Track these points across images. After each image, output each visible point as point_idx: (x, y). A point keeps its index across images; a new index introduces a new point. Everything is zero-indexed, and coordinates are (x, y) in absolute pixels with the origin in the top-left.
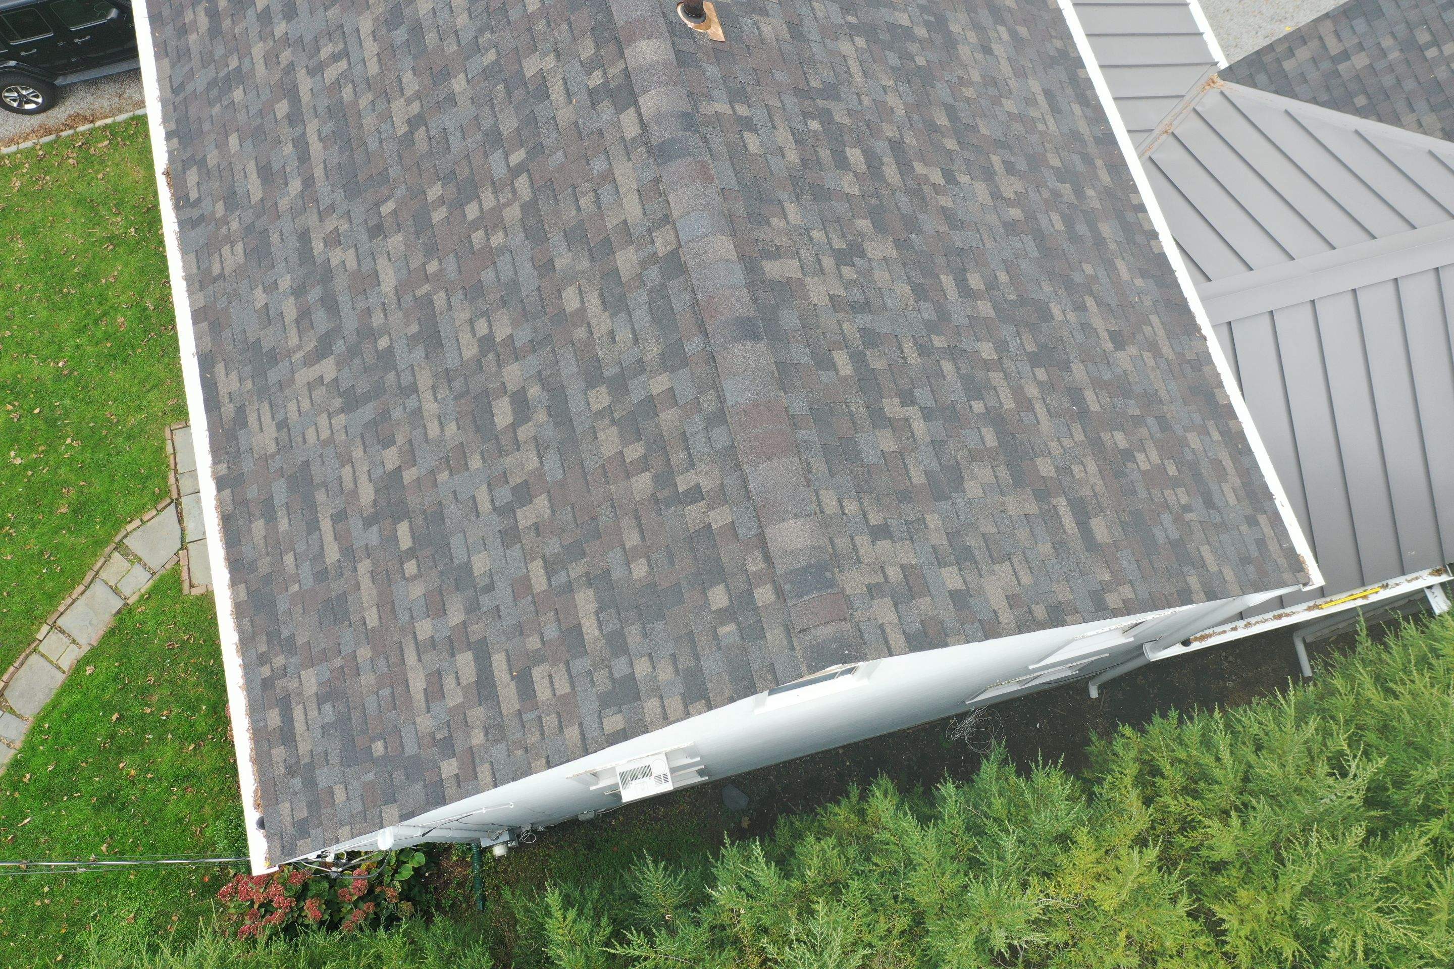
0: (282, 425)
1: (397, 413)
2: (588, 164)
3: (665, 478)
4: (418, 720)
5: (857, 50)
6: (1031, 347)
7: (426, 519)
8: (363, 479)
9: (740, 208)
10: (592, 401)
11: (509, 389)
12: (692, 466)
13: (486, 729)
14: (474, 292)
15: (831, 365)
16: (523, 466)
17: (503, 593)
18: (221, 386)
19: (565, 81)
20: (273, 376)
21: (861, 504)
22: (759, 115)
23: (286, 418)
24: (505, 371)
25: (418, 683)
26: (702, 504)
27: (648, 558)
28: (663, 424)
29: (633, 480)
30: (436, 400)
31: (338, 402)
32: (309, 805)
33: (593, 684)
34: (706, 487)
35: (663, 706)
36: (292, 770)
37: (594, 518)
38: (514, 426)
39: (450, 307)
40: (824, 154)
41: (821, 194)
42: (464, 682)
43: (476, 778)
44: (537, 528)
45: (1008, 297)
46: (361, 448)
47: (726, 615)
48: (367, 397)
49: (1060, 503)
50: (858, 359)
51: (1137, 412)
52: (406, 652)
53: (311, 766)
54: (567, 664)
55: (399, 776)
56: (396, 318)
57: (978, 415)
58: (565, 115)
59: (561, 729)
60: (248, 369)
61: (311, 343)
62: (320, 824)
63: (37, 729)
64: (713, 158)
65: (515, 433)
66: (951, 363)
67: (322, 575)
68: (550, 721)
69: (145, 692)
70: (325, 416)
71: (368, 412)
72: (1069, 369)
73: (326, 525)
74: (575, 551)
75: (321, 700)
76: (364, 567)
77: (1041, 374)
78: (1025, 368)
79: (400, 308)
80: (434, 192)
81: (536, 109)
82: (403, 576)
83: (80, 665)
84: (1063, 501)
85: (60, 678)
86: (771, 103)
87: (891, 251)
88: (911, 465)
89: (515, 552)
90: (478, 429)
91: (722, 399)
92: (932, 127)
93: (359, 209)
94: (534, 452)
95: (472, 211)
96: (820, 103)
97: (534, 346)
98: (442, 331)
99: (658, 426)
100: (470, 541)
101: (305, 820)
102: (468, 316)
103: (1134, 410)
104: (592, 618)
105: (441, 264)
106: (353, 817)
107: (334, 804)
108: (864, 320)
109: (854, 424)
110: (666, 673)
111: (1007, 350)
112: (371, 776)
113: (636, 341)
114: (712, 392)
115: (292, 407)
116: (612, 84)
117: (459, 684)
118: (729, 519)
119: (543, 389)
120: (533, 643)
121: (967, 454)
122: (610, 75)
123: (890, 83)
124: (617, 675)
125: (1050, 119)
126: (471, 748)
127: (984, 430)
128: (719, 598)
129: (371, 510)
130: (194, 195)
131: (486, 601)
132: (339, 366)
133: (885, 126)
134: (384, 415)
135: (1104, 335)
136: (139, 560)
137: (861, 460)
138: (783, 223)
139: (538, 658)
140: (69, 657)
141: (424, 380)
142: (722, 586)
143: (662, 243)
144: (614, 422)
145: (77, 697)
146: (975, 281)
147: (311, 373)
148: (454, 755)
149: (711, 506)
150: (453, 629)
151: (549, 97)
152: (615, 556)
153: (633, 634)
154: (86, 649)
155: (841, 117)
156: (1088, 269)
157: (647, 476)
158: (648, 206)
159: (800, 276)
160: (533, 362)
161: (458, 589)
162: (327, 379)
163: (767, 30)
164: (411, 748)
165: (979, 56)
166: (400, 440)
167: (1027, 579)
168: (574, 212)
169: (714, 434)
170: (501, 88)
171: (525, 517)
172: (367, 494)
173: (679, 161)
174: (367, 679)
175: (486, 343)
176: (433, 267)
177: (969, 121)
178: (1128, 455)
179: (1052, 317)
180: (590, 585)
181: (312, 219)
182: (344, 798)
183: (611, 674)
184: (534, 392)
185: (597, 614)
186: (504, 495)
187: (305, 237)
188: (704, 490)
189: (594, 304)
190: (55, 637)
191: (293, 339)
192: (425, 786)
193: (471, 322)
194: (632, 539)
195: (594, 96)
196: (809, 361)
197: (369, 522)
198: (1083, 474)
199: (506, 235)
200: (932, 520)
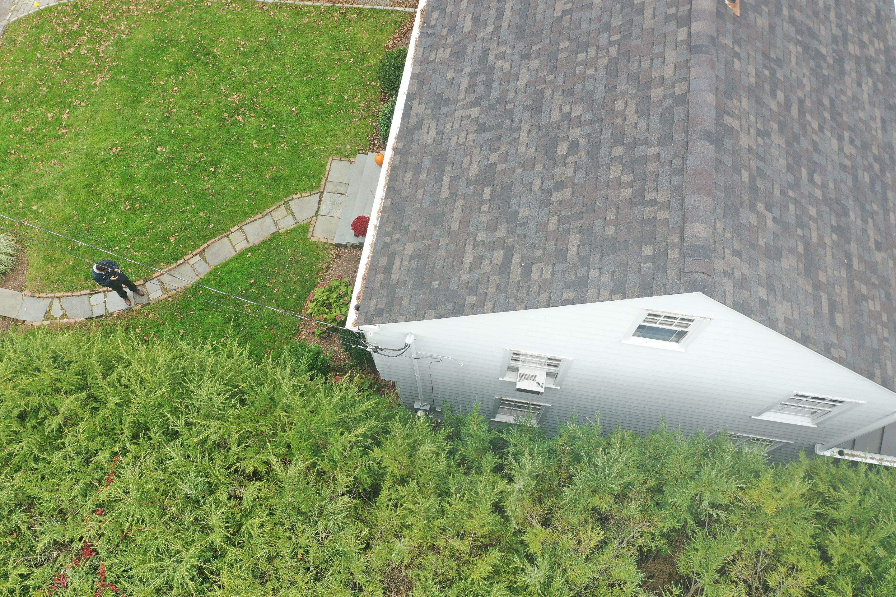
0: (440, 133)
1: (505, 139)
2: (653, 47)
3: (640, 193)
4: (462, 276)
5: (797, 52)
6: (834, 223)
7: (502, 188)
8: (475, 165)
9: (722, 87)
10: (613, 152)
11: (570, 139)
12: (657, 189)
13: (498, 286)
14: (568, 92)
15: (740, 174)
16: (564, 173)
17: (531, 228)
18: (413, 109)
19: (655, 8)
20: (444, 110)
21: (733, 237)
22: (743, 55)
23: (443, 130)
24: (571, 130)
25: (468, 259)
26: (655, 208)
27: (616, 226)
28: (648, 168)
29: (621, 190)
30: (528, 136)
31: (475, 128)
32: (387, 303)
33: (564, 276)
34: (660, 200)
35: (599, 293)
36: (383, 286)
37: (594, 203)
38: (566, 156)
39: (552, 97)
40: (767, 86)
41: (759, 102)
42: (494, 263)
43: (484, 307)
44: (561, 203)
45: (831, 196)
46: (478, 150)
47: (647, 259)
48: (492, 128)
49: (824, 297)
50: (752, 178)
51: (877, 283)
52: (467, 244)
53: (395, 286)
54: (554, 265)
55: (442, 299)
56: (521, 96)
57: (798, 235)
58: (648, 23)
59: (539, 293)
60: (432, 105)
61: (470, 98)
62: (390, 312)
63: (213, 272)
64: (718, 61)
65: (566, 158)
66: (793, 206)
67: (435, 203)
68: (534, 289)
69: (271, 275)
70: (465, 133)
71: (489, 135)
72: (849, 244)
73: (446, 181)
74: (579, 216)
75: (411, 257)
76: (459, 203)
77: (835, 237)
78: (828, 230)
79: (525, 92)
80: (564, 45)
81: (634, 18)
82: (480, 211)
83: (244, 252)
84: (826, 296)
85: (233, 253)
86: (751, 52)
87: (783, 144)
88: (760, 236)
89: (545, 211)
90: (546, 153)
91: (684, 162)
92: (820, 103)
93: (520, 45)
94: (573, 169)
95: (581, 57)
96: (772, 65)
97: (591, 122)
98: (544, 106)
99: (645, 169)
100: (522, 201)
101: (382, 309)
102: (560, 102)
103: (875, 280)
104: (575, 248)
105: (555, 77)
106: (409, 312)
107: (401, 305)
108: (761, 164)
109: (741, 203)
110: (606, 278)
111: (822, 217)
112: (426, 296)
113: (647, 129)
114: (681, 160)
115: (448, 126)
116: (679, 14)
117: (491, 263)
118: (667, 217)
119: (589, 141)
120: (539, 253)
121: (787, 248)
122: (680, 11)
123: (808, 74)
124: (578, 275)
125: (880, 132)
126: (486, 293)
127: (799, 243)
128: (648, 250)
129: (473, 178)
130: (433, 23)
131: (520, 230)
132: (481, 113)
133: (798, 91)
134: (498, 138)
135: (872, 240)
136: (293, 214)
137: (739, 219)
138: (738, 104)
139: (539, 260)
140: (241, 245)
141: (526, 126)
142: (651, 246)
143: (680, 89)
144: (621, 163)
145: (237, 265)
146: (817, 179)
147: (466, 112)
148: (476, 295)
149: (659, 210)
150: (497, 239)
151: (643, 14)
152: (598, 223)
153: (595, 259)
154: (251, 244)
155: (779, 75)
156: (875, 207)
157: (630, 190)
158: (678, 72)
159: (739, 129)
160: (587, 129)
161: (507, 222)
162: (473, 116)
163: (759, 22)
164: (453, 286)
165: (855, 86)
166: (502, 150)
167: (796, 316)
168: (636, 67)
169: (674, 178)
170: (619, 6)
171: (556, 196)
172: (474, 171)
173: (702, 55)
174: (441, 253)
175: (566, 117)
176: (550, 78)
177: (840, 110)
178: (865, 298)
179: (849, 216)
180: (580, 233)
181: (493, 45)
182: (407, 303)
183: (576, 274)
184: (583, 142)
185: (578, 246)
186: (549, 184)
187: (486, 52)
188: (659, 201)
189: (631, 109)
190: (239, 233)
191: (462, 95)
192: (455, 305)
193: (561, 105)
194: (611, 216)
195: (667, 19)
196: (730, 165)
197: (469, 183)
198: (839, 292)
199: (596, 71)
200: (762, 264)
